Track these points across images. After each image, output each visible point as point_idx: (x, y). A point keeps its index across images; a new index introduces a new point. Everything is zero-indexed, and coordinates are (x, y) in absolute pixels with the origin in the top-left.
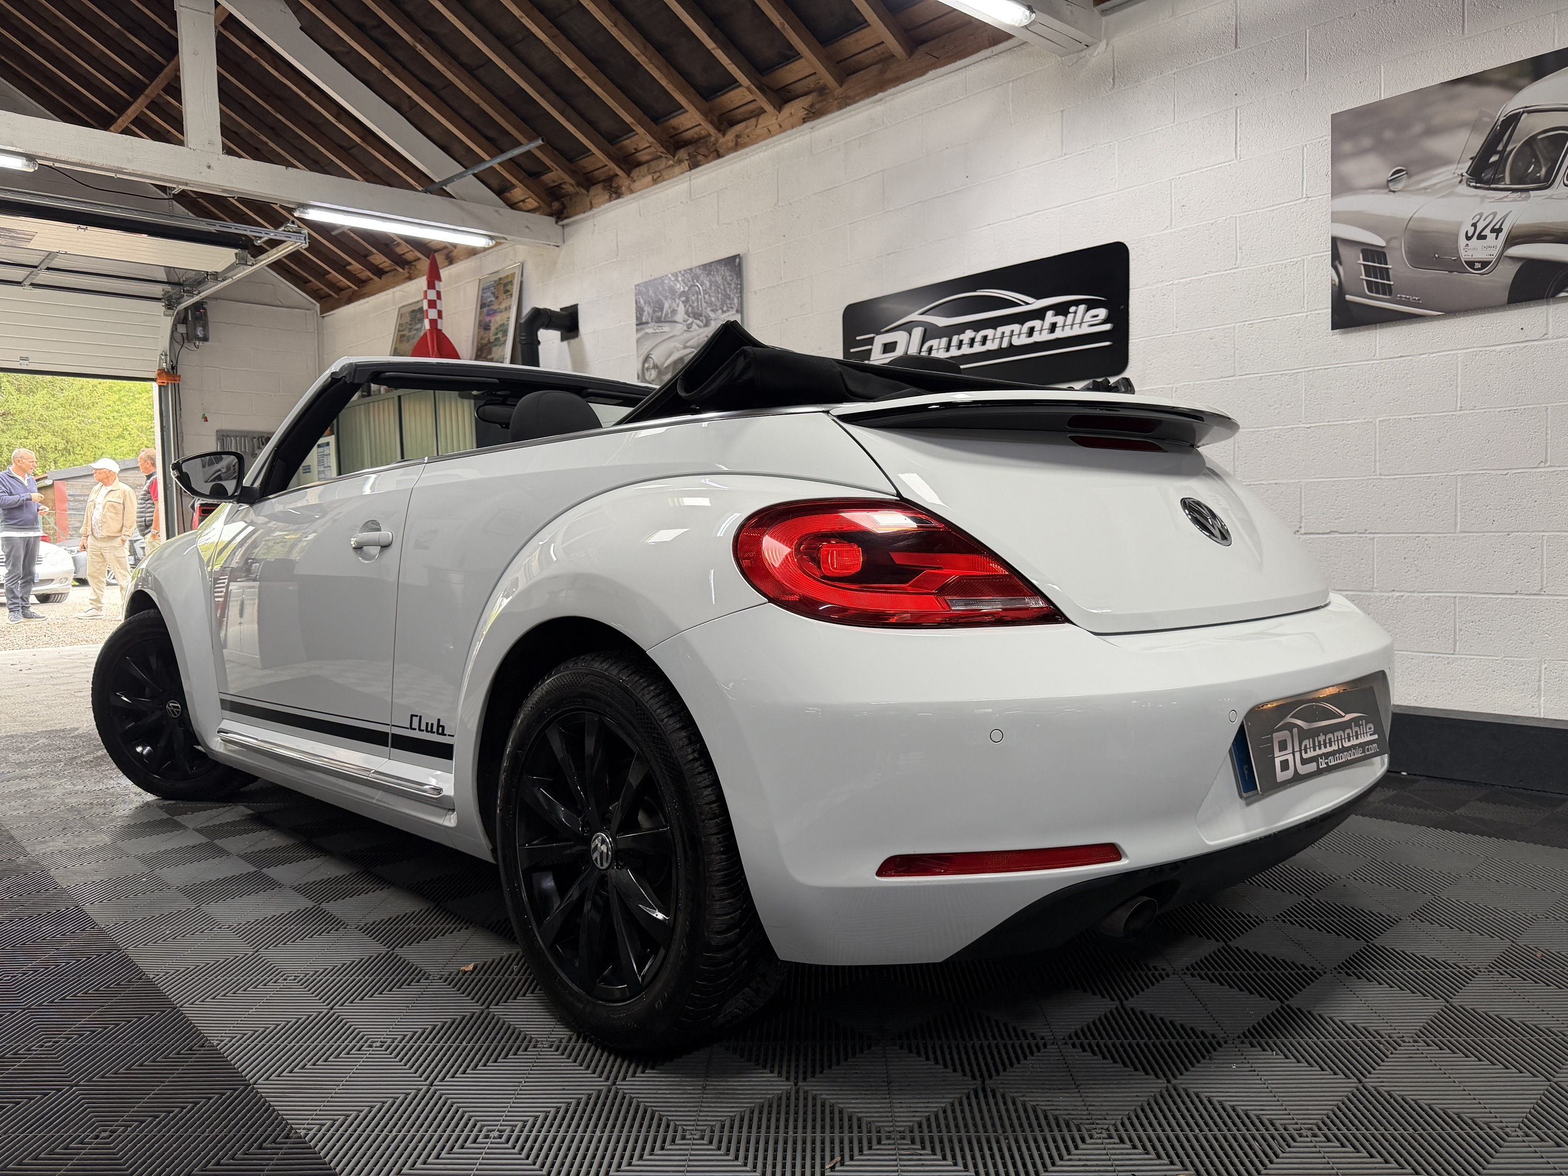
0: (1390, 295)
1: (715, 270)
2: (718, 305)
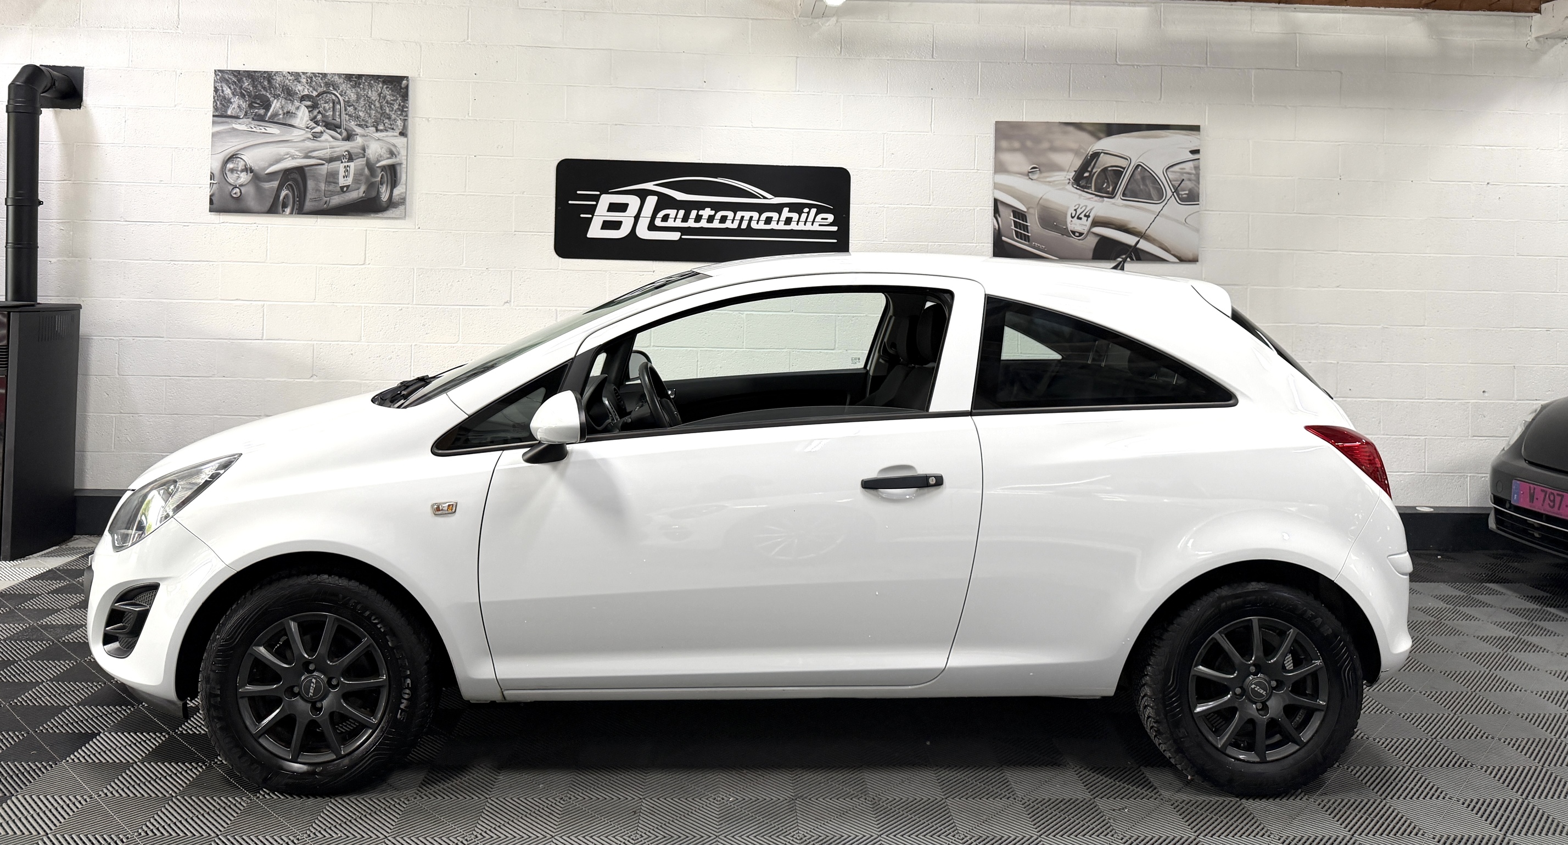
0: (1029, 242)
1: (366, 84)
2: (370, 121)
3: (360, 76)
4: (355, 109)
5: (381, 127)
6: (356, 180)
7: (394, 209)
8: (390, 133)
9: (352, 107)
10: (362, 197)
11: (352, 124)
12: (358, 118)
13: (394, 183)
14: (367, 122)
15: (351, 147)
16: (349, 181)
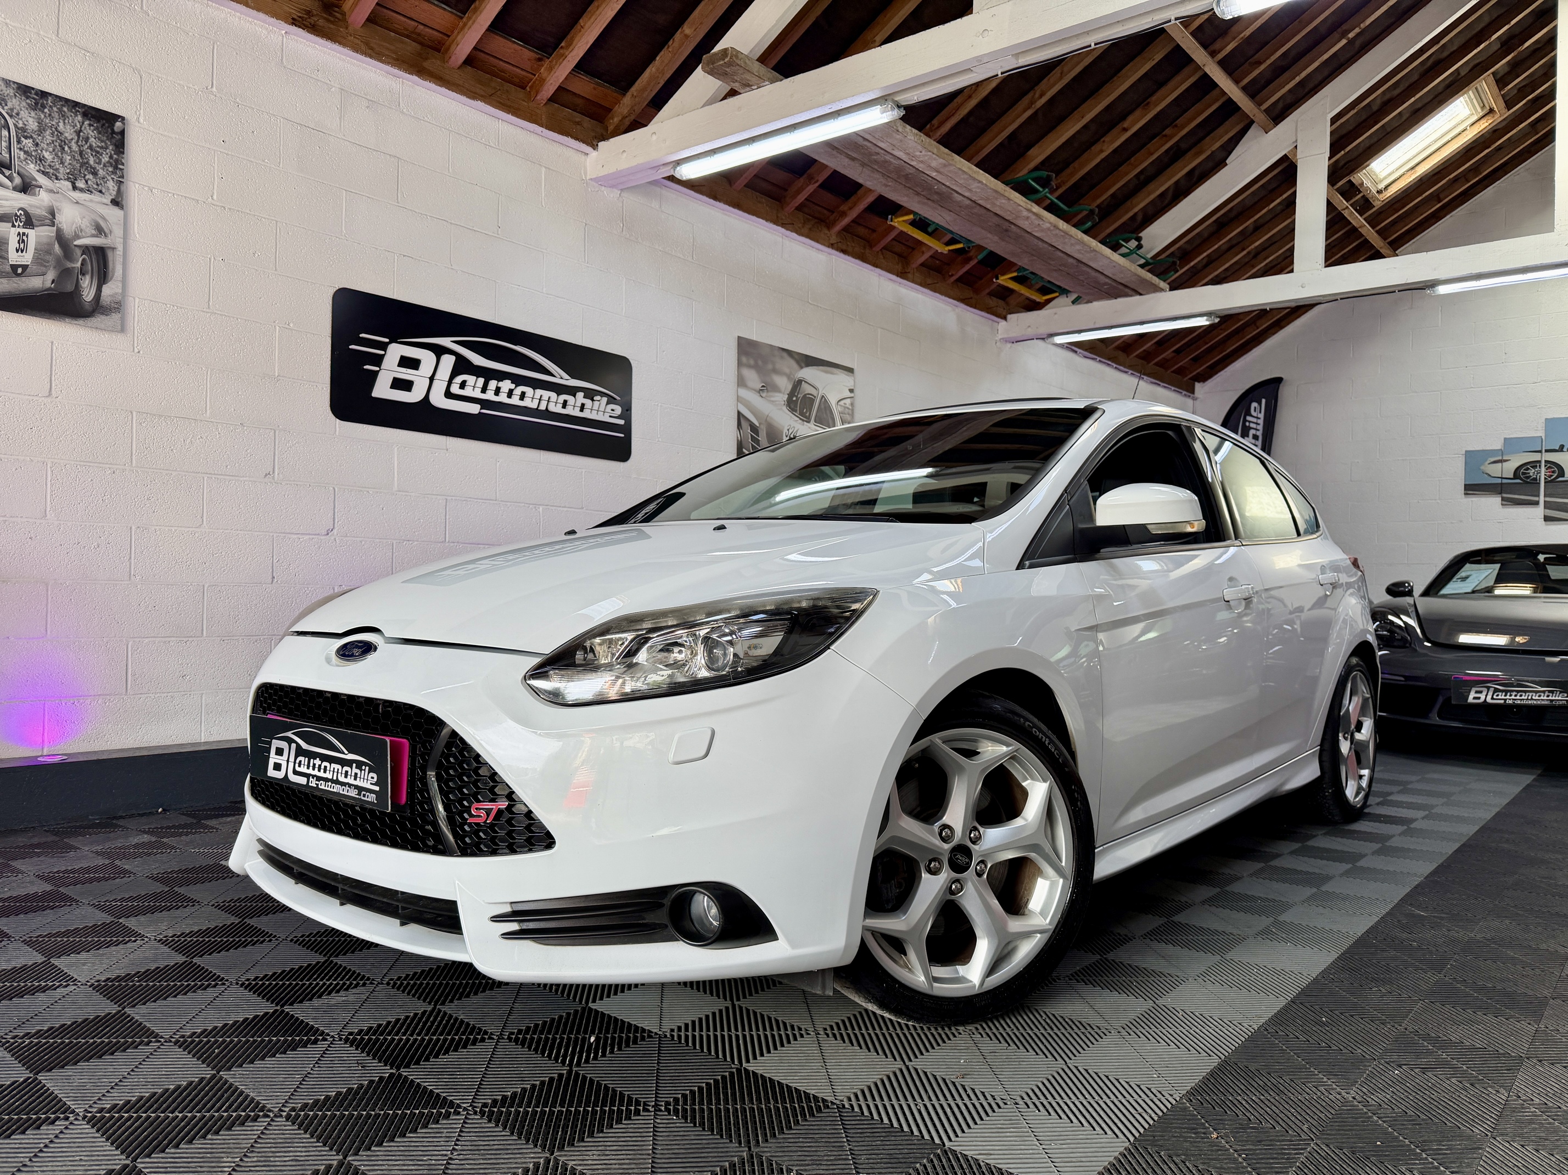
1: (55, 109)
2: (62, 170)
3: (44, 94)
4: (37, 145)
5: (81, 184)
6: (38, 259)
7: (103, 317)
8: (96, 197)
9: (31, 140)
10: (50, 289)
11: (32, 169)
12: (41, 161)
13: (103, 276)
14: (57, 170)
15: (31, 206)
16: (26, 258)
